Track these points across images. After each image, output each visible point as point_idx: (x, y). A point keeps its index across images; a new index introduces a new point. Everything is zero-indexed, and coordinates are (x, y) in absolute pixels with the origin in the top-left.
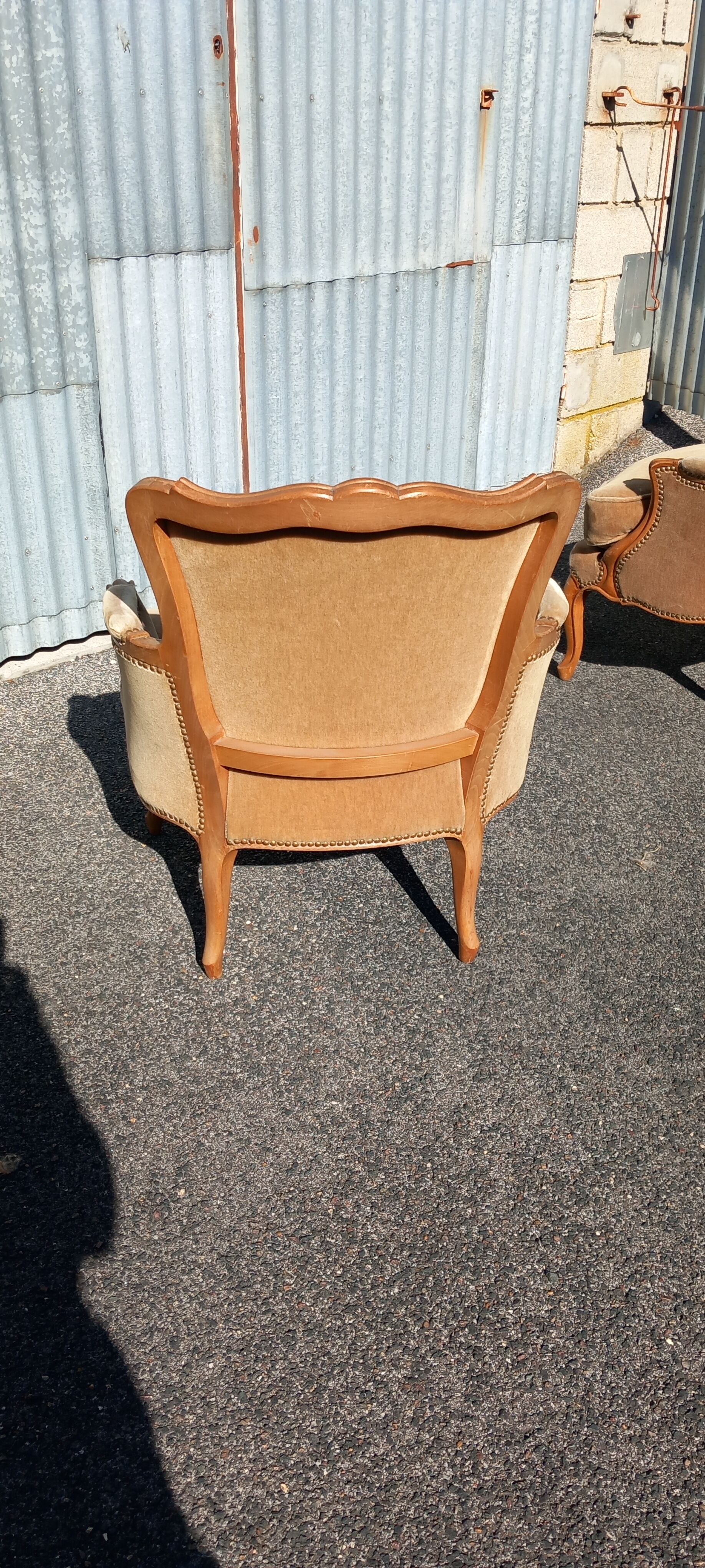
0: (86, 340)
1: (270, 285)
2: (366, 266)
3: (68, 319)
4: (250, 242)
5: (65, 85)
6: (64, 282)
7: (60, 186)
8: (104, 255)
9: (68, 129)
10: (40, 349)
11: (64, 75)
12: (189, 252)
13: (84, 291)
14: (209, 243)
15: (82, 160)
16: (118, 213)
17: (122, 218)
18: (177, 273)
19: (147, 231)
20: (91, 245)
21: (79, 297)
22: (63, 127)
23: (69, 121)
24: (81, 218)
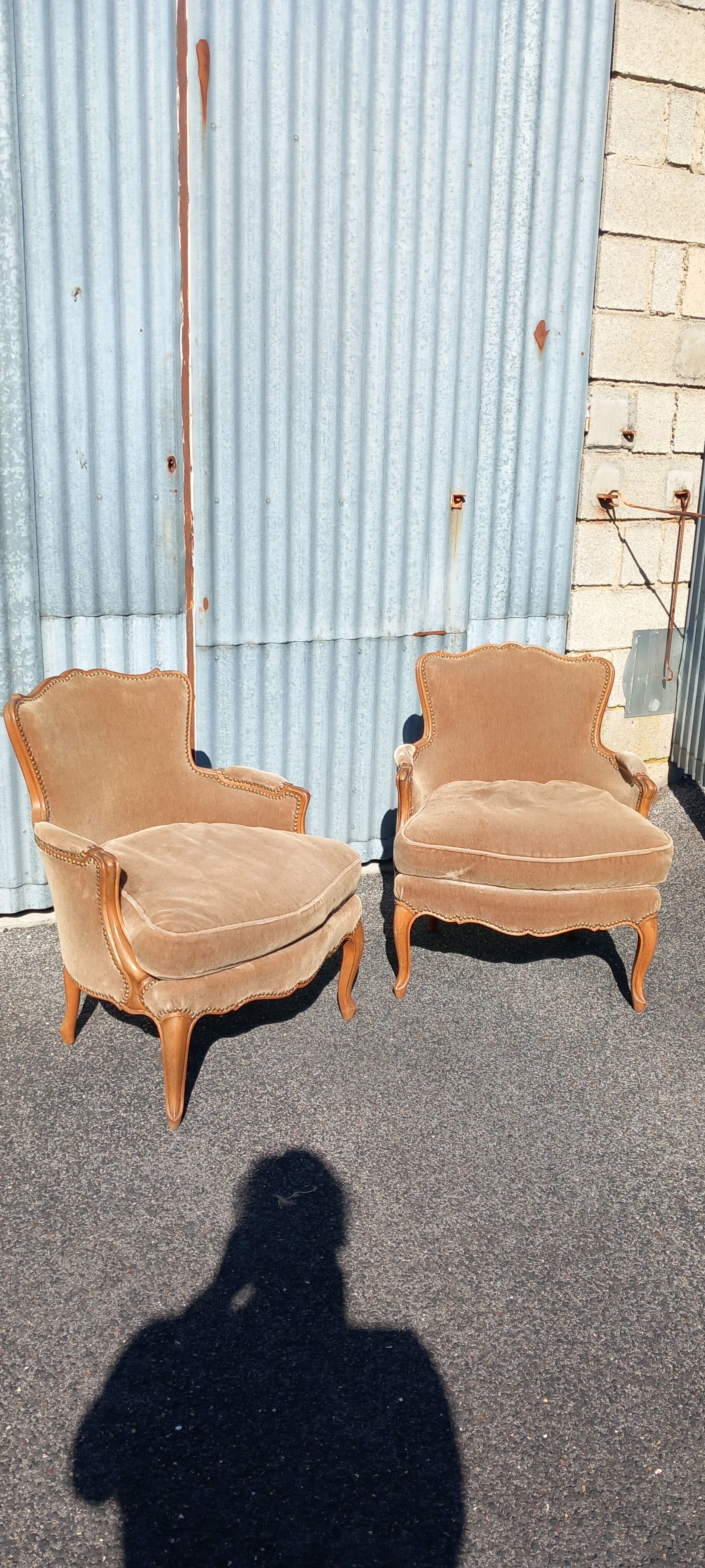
0: (31, 677)
1: (222, 643)
2: (323, 632)
3: (18, 661)
4: (200, 609)
5: (24, 493)
6: (15, 633)
7: (16, 563)
8: (54, 614)
9: (25, 523)
11: (24, 485)
12: (139, 614)
13: (34, 640)
14: (159, 609)
15: (39, 545)
16: (71, 583)
17: (75, 587)
18: (126, 630)
19: (97, 598)
20: (43, 606)
21: (28, 645)
22: (21, 522)
23: (27, 517)
24: (33, 587)
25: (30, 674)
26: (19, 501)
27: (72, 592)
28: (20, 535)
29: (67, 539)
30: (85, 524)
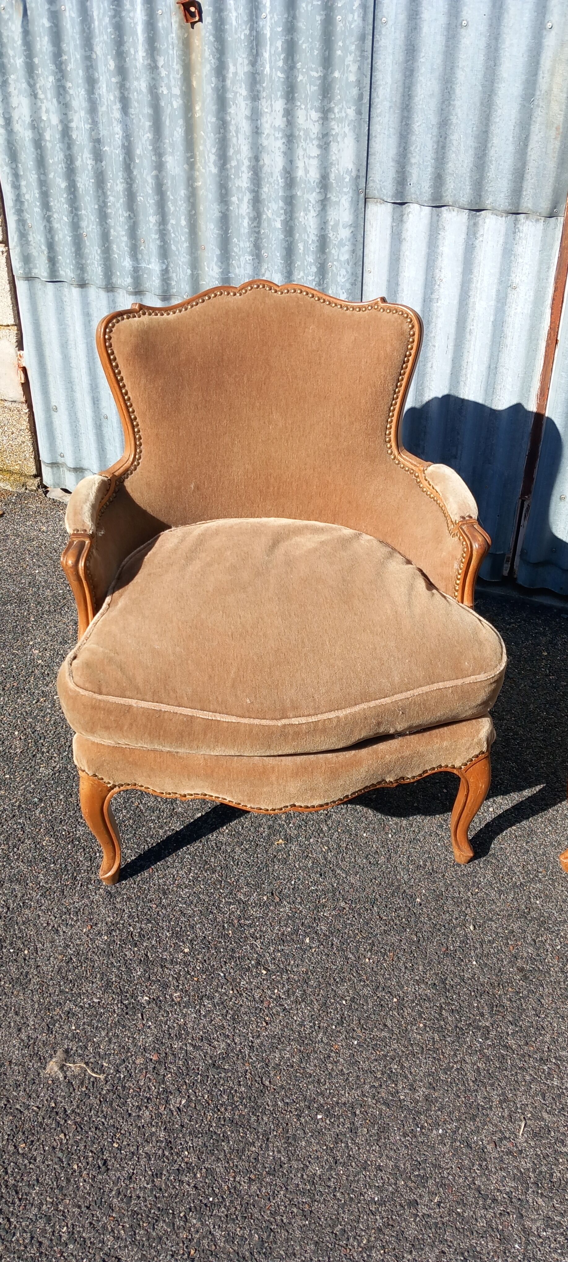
0: (344, 276)
5: (356, 14)
6: (332, 215)
7: (341, 120)
8: (382, 196)
9: (355, 61)
10: (302, 274)
12: (494, 210)
13: (352, 229)
14: (525, 205)
15: (374, 95)
16: (409, 155)
17: (413, 161)
18: (472, 233)
19: (439, 179)
20: (371, 184)
21: (344, 233)
22: (350, 59)
23: (358, 53)
24: (358, 156)
25: (343, 272)
26: (350, 27)
27: (408, 168)
28: (347, 78)
29: (410, 88)
30: (435, 67)
